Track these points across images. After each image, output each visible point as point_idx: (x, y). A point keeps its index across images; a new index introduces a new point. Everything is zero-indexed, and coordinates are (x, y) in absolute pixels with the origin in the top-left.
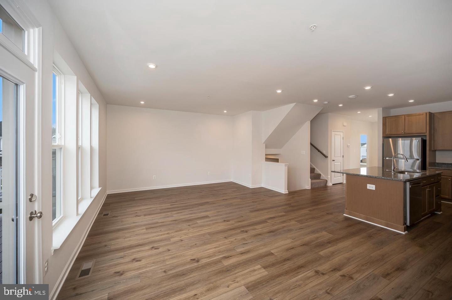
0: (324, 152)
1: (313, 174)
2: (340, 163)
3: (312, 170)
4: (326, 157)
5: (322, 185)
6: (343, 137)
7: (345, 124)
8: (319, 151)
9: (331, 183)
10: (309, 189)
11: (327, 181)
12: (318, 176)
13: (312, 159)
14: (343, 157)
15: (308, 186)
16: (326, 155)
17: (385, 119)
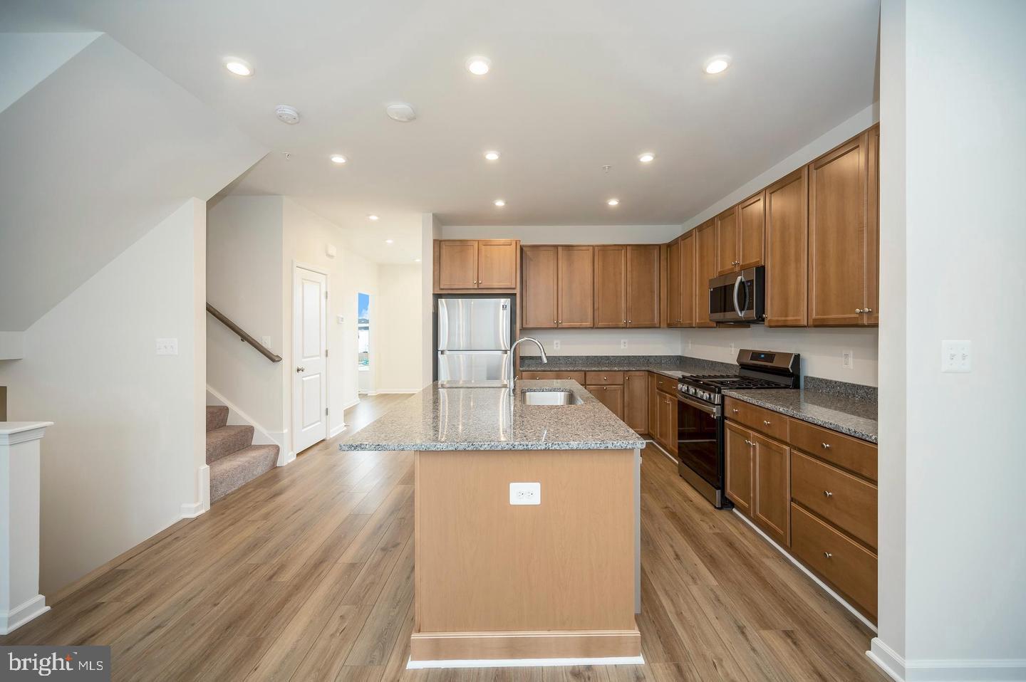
0: (267, 343)
1: (220, 436)
2: (318, 376)
3: (216, 417)
4: (273, 361)
5: (260, 470)
6: (327, 293)
7: (332, 251)
8: (245, 337)
9: (290, 453)
10: (203, 511)
11: (277, 449)
12: (242, 440)
13: (215, 372)
14: (327, 355)
15: (194, 506)
16: (275, 352)
17: (438, 244)
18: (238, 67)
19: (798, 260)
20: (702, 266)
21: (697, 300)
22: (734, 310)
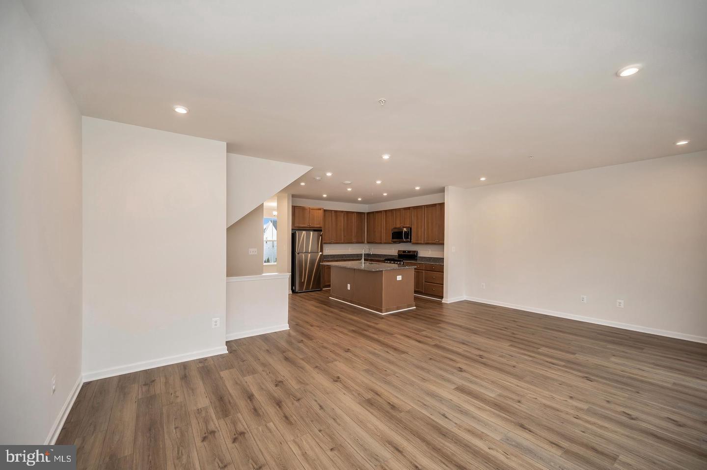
17: (294, 208)
18: (329, 174)
19: (421, 228)
20: (386, 223)
21: (386, 234)
22: (403, 238)
